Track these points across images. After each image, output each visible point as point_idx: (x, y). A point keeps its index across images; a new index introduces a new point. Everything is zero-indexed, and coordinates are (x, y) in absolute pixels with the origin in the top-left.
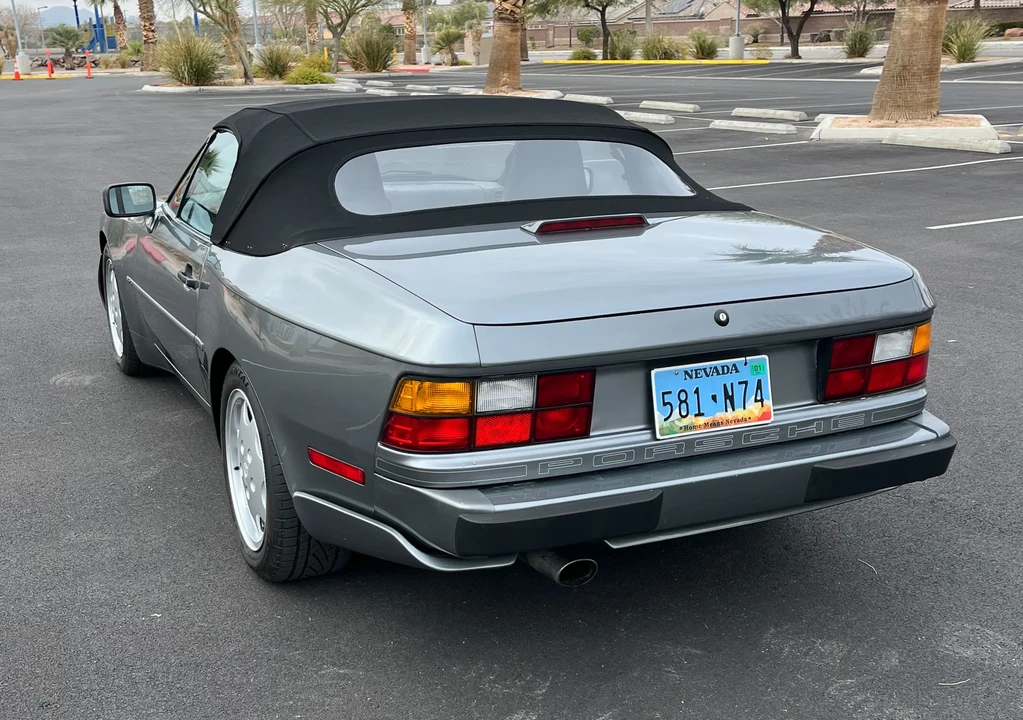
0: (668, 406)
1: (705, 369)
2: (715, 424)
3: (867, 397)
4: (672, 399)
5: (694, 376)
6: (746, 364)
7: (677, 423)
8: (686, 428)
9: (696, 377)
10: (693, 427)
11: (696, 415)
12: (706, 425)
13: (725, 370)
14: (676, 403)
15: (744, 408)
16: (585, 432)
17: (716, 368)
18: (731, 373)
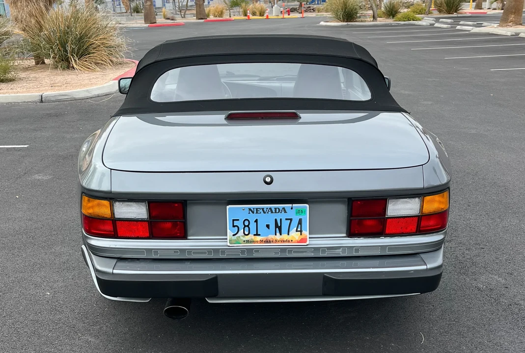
0: (236, 228)
1: (263, 209)
2: (267, 242)
3: (385, 237)
4: (240, 224)
5: (255, 212)
6: (292, 208)
7: (241, 238)
8: (248, 241)
9: (257, 213)
10: (254, 242)
11: (254, 235)
12: (261, 241)
13: (277, 211)
14: (241, 226)
15: (288, 234)
16: (184, 236)
17: (270, 209)
18: (281, 213)
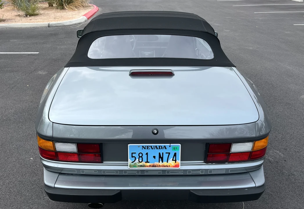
0: (134, 158)
1: (151, 147)
2: (154, 166)
3: (229, 163)
4: (136, 155)
5: (146, 148)
6: (170, 146)
7: (137, 164)
8: (141, 166)
9: (147, 149)
10: (144, 166)
11: (146, 162)
12: (150, 166)
13: (160, 148)
14: (137, 157)
15: (167, 162)
16: (101, 162)
17: (156, 146)
18: (163, 149)
